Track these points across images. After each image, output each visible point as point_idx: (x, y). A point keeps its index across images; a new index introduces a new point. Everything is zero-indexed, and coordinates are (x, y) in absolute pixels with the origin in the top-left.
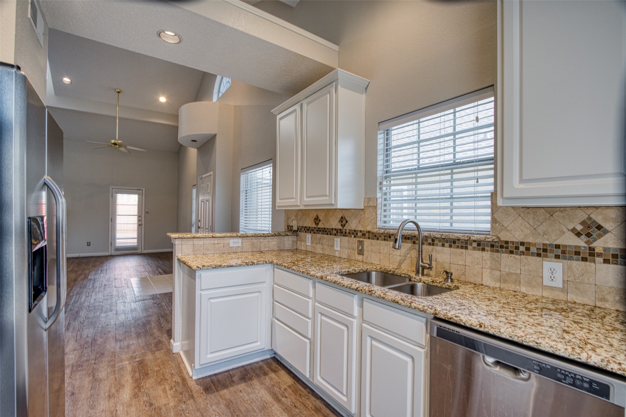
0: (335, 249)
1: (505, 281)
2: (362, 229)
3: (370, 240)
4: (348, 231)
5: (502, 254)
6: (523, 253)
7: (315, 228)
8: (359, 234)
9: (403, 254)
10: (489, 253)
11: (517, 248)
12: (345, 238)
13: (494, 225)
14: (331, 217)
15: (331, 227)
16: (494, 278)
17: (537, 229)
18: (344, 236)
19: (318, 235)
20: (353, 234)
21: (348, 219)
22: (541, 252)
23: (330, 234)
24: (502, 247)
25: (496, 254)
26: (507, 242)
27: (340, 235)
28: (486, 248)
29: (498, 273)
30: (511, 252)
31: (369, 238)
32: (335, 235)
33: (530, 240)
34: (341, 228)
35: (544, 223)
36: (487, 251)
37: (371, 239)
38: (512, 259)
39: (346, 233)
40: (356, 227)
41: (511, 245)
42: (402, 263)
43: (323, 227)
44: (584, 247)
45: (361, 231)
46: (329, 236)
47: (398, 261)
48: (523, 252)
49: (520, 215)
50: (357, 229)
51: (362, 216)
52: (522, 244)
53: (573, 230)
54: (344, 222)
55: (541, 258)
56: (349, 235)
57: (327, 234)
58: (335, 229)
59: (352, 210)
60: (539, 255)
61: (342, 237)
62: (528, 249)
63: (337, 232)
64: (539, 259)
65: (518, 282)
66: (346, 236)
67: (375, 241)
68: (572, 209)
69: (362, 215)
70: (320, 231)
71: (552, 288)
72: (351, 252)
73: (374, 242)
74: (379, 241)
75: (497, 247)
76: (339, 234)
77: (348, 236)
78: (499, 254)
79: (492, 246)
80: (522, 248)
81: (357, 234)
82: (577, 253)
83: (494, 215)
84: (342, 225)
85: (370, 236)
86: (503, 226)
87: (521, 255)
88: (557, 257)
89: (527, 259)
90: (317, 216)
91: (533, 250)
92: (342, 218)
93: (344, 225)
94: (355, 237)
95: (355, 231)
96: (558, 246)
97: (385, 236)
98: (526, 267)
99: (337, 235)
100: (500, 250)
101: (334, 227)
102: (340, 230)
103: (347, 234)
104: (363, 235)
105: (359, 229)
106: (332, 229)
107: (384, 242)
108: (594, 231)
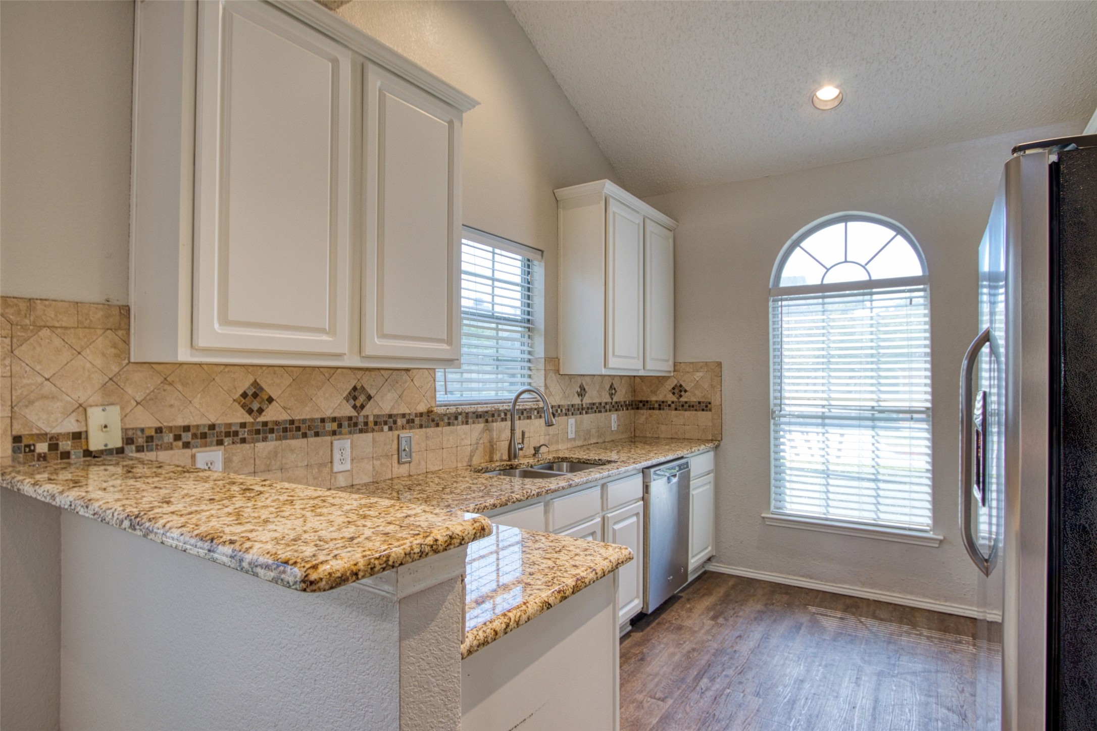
0: (337, 467)
1: (552, 444)
2: (407, 411)
3: (424, 429)
4: (371, 419)
6: (559, 415)
7: (243, 425)
8: (400, 422)
9: (474, 442)
11: (557, 411)
12: (364, 435)
13: (546, 390)
14: (319, 388)
15: (317, 416)
17: (566, 393)
18: (361, 431)
19: (260, 445)
20: (386, 423)
21: (372, 393)
22: (567, 412)
23: (317, 434)
26: (552, 407)
27: (350, 433)
31: (421, 426)
32: (334, 433)
33: (562, 403)
34: (353, 413)
35: (568, 388)
37: (426, 427)
39: (366, 424)
40: (393, 407)
41: (554, 409)
42: (474, 455)
43: (284, 417)
44: (580, 404)
45: (404, 415)
46: (312, 440)
47: (468, 453)
49: (558, 381)
50: (395, 412)
51: (406, 385)
52: (559, 406)
53: (577, 392)
54: (362, 398)
56: (376, 428)
57: (305, 435)
58: (334, 419)
59: (382, 372)
60: (566, 415)
61: (356, 436)
62: (562, 411)
63: (340, 426)
64: (566, 417)
65: (557, 442)
66: (366, 431)
67: (433, 429)
68: (577, 377)
69: (406, 382)
70: (272, 431)
71: (571, 440)
72: (382, 464)
73: (431, 431)
74: (440, 429)
76: (345, 429)
77: (373, 431)
80: (559, 411)
81: (395, 422)
82: (578, 409)
83: (546, 382)
84: (355, 407)
85: (423, 423)
86: (551, 390)
87: (558, 417)
88: (573, 414)
89: (561, 419)
90: (255, 384)
91: (564, 411)
92: (355, 389)
93: (362, 407)
94: (391, 429)
95: (390, 416)
96: (573, 406)
97: (449, 419)
98: (562, 427)
99: (340, 433)
101: (328, 413)
102: (350, 418)
103: (371, 425)
104: (408, 422)
105: (401, 412)
106: (323, 420)
107: (448, 428)
108: (583, 392)
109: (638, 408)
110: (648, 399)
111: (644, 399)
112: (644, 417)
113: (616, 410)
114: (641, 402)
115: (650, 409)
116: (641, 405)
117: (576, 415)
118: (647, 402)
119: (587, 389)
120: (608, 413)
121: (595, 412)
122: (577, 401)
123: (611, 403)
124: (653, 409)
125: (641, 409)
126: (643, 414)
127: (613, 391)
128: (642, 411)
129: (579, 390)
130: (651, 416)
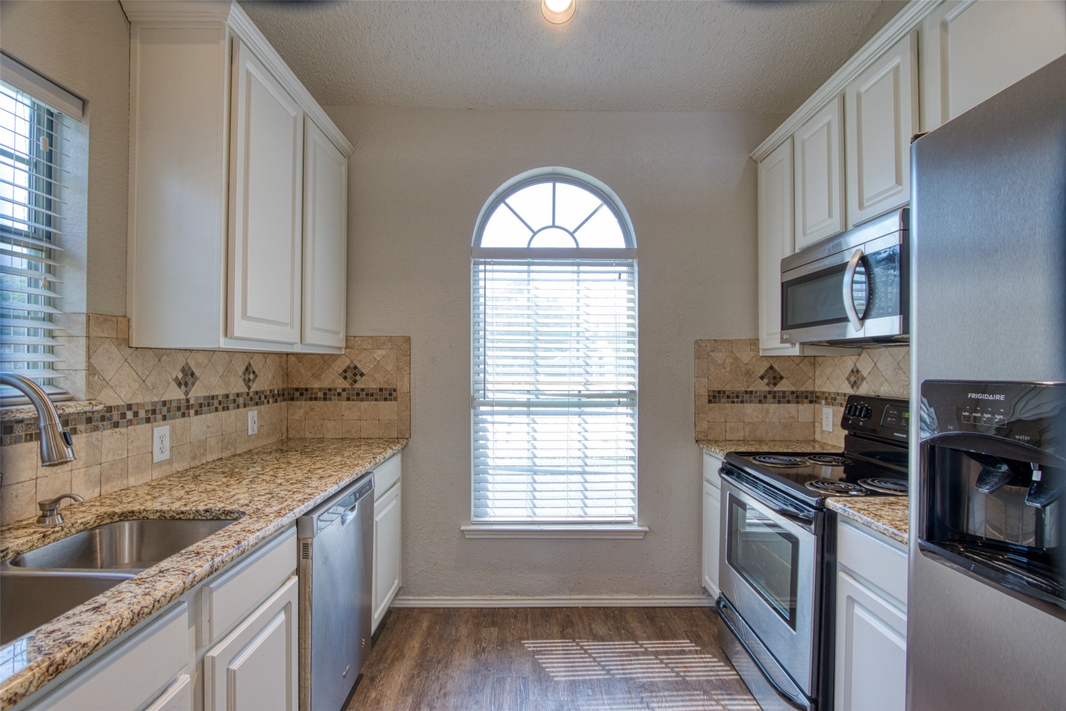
1: (109, 480)
5: (104, 432)
6: (130, 423)
10: (84, 435)
11: (123, 416)
13: (91, 378)
16: (91, 482)
17: (146, 381)
22: (150, 415)
24: (103, 418)
25: (94, 434)
26: (109, 409)
28: (78, 427)
29: (97, 469)
30: (116, 425)
33: (139, 399)
35: (153, 372)
36: (82, 432)
38: (118, 435)
41: (116, 412)
44: (183, 399)
48: (131, 420)
49: (126, 360)
52: (129, 407)
53: (176, 379)
55: (150, 424)
60: (148, 420)
62: (136, 414)
64: (148, 425)
65: (125, 473)
68: (176, 352)
71: (160, 463)
75: (97, 420)
78: (99, 433)
79: (89, 420)
80: (129, 415)
82: (179, 409)
83: (92, 361)
86: (104, 379)
87: (127, 426)
88: (164, 418)
89: (135, 430)
91: (142, 414)
96: (164, 403)
98: (135, 444)
100: (100, 424)
108: (190, 379)
109: (292, 399)
110: (308, 386)
111: (302, 386)
112: (302, 411)
113: (257, 404)
114: (297, 390)
115: (311, 399)
116: (297, 394)
117: (174, 418)
118: (307, 389)
119: (197, 372)
120: (242, 410)
121: (217, 410)
122: (175, 394)
123: (248, 394)
124: (316, 399)
125: (298, 399)
126: (300, 407)
127: (252, 376)
128: (298, 403)
129: (180, 376)
130: (312, 409)
